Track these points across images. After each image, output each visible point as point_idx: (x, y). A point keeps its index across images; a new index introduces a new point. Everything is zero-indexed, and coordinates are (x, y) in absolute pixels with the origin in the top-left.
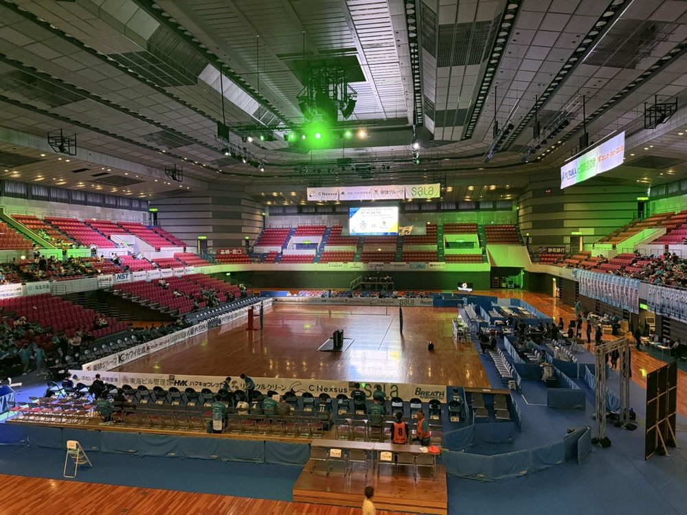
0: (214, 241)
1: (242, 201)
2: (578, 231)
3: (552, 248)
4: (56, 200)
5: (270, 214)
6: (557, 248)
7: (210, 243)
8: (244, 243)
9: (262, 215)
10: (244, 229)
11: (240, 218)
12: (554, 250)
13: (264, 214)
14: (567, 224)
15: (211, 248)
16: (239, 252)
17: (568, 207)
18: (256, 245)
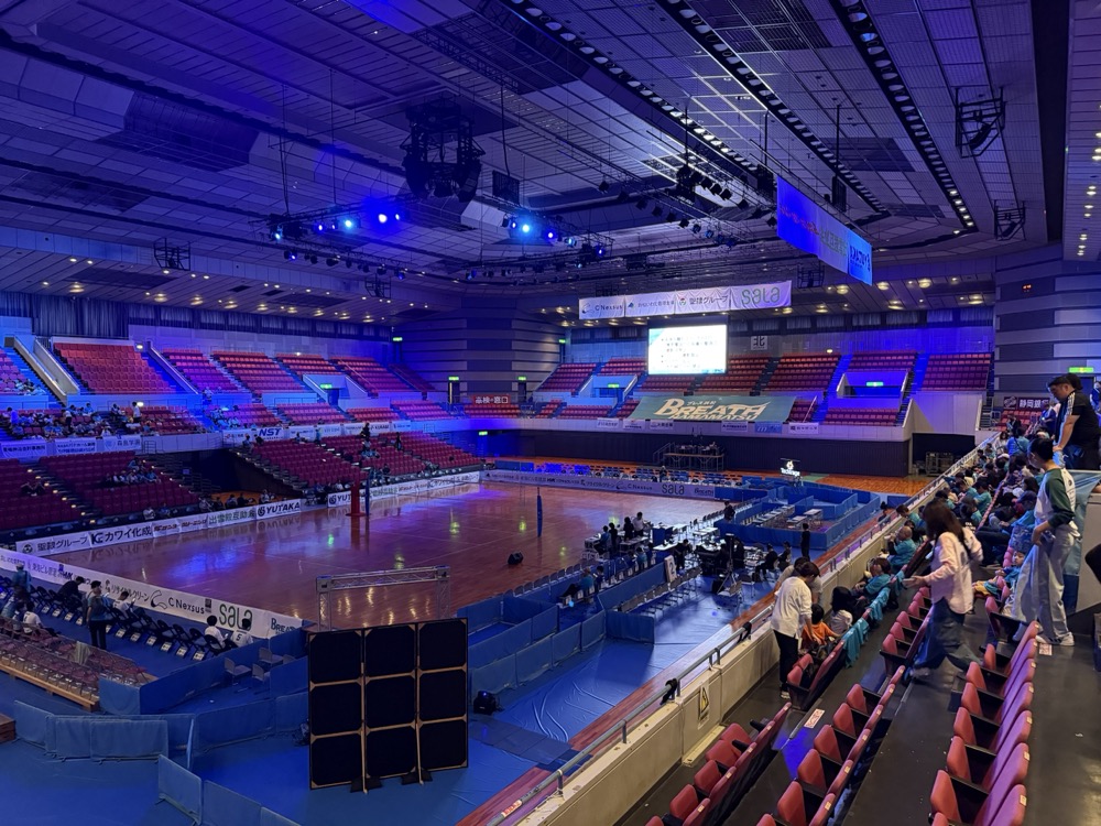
0: (469, 383)
1: (514, 322)
2: (1085, 366)
3: (1027, 399)
4: (238, 329)
5: (573, 342)
6: (1035, 399)
7: (464, 387)
8: (515, 387)
9: (558, 343)
10: (516, 366)
11: (509, 348)
12: (1030, 404)
13: (562, 341)
14: (1061, 351)
15: (465, 394)
16: (505, 400)
17: (1063, 317)
18: (540, 389)
